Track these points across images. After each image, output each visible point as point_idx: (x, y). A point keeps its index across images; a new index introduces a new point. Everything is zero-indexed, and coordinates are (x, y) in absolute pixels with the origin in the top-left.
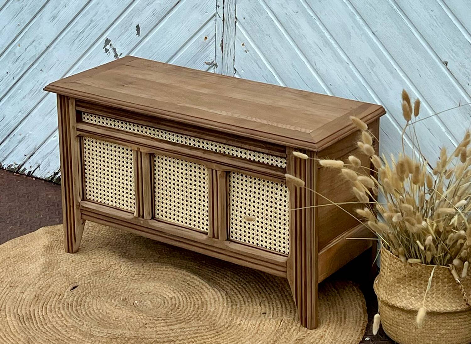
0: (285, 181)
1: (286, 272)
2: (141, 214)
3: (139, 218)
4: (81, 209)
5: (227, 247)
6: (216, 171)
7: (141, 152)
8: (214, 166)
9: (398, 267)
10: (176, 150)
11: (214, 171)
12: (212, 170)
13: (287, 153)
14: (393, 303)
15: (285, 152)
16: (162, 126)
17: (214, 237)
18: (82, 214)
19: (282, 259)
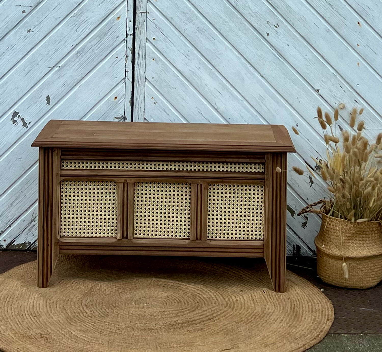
0: (263, 181)
1: (263, 252)
2: (125, 236)
3: (123, 240)
4: (60, 245)
5: (209, 244)
6: (201, 185)
7: (127, 183)
8: (200, 181)
9: (348, 228)
10: (163, 175)
11: (199, 186)
12: (198, 185)
13: (266, 159)
14: (347, 255)
15: (264, 158)
16: (150, 158)
17: (197, 239)
18: (60, 249)
19: (259, 243)
